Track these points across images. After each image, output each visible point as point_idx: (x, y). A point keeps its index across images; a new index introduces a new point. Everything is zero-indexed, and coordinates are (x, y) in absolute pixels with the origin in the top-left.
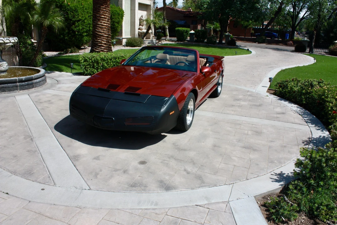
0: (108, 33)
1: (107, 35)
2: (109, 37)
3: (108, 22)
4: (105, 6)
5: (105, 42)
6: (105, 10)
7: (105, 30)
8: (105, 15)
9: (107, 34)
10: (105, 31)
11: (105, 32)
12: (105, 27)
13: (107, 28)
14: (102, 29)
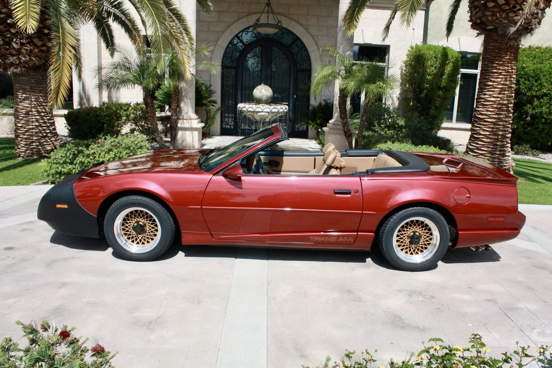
0: (496, 116)
1: (494, 120)
2: (500, 125)
3: (500, 94)
4: (497, 64)
5: (488, 133)
6: (495, 71)
7: (490, 109)
8: (494, 82)
9: (494, 118)
10: (490, 111)
11: (490, 113)
12: (491, 103)
13: (495, 106)
14: (484, 107)
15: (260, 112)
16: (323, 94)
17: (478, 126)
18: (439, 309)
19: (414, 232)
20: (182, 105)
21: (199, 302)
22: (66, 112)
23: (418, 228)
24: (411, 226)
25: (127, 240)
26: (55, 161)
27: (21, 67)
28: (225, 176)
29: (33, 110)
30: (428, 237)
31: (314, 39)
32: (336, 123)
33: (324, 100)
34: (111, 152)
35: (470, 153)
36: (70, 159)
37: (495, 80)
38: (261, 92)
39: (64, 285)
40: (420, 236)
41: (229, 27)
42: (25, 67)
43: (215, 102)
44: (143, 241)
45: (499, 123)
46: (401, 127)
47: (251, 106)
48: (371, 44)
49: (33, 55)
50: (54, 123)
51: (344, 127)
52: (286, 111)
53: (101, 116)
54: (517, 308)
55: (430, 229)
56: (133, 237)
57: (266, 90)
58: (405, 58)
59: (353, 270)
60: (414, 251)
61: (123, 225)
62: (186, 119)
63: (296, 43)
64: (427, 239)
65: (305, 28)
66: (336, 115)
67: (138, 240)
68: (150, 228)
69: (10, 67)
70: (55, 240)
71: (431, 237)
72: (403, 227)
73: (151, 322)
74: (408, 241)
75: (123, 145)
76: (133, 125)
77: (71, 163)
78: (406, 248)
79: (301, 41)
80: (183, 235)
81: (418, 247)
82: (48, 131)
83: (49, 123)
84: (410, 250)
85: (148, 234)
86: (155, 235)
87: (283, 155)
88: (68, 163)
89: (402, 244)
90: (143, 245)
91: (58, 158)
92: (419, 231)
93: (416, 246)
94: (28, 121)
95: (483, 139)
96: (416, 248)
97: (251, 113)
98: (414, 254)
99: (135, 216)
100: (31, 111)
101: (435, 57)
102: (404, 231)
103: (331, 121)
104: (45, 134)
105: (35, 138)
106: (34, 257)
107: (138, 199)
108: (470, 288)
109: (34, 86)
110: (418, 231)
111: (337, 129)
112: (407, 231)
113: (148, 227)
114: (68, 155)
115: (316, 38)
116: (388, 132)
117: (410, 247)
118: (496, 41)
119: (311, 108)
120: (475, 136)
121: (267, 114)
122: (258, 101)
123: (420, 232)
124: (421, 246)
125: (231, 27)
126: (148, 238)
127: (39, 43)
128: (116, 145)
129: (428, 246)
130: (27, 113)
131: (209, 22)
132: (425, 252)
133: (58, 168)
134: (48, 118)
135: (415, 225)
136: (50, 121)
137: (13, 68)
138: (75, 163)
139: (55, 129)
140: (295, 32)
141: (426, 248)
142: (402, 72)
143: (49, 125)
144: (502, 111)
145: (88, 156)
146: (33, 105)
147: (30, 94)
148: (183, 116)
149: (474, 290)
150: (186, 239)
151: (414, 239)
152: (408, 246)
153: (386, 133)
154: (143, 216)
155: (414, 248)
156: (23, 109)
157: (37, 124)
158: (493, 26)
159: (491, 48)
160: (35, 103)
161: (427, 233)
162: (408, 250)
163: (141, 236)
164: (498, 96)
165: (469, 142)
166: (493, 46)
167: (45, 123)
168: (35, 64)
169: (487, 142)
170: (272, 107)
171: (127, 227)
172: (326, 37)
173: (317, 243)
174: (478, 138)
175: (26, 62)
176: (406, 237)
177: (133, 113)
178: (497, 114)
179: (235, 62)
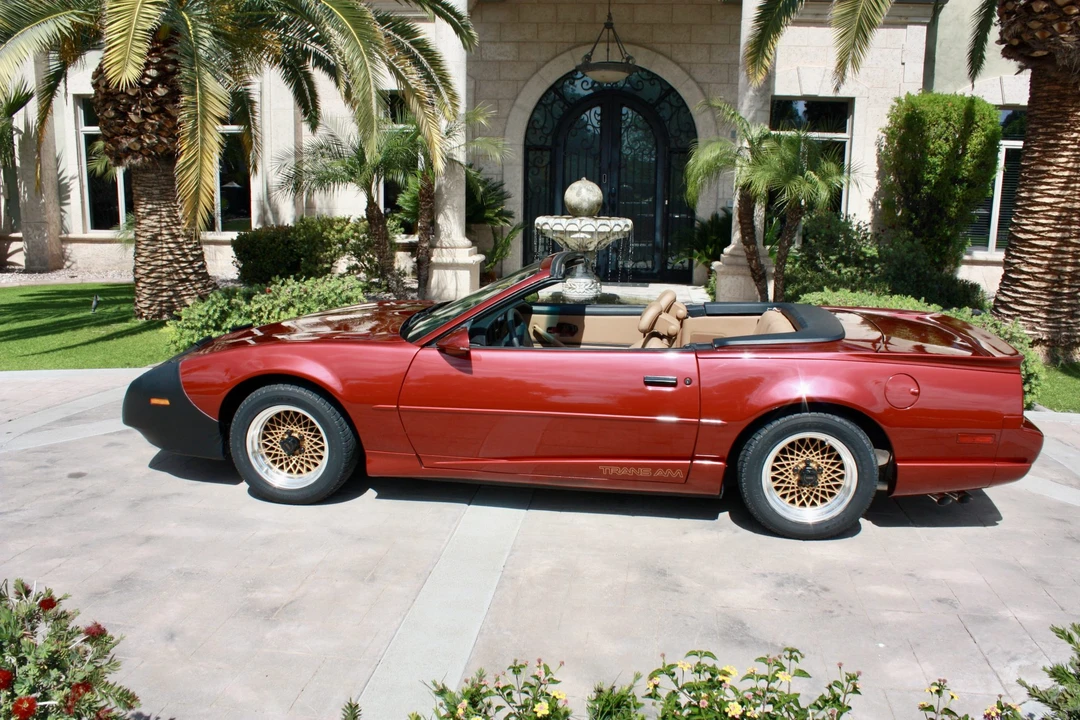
0: (1059, 235)
1: (1055, 243)
2: (1066, 253)
3: (1062, 189)
4: (1056, 127)
5: (1037, 270)
6: (1052, 142)
7: (1041, 221)
8: (1051, 164)
9: (1052, 239)
10: (1043, 225)
11: (1041, 228)
12: (1044, 208)
13: (1056, 214)
14: (1030, 215)
15: (576, 232)
16: (720, 196)
17: (1018, 255)
18: (831, 612)
19: (807, 462)
20: (441, 220)
21: (373, 579)
22: (233, 235)
23: (814, 453)
24: (799, 450)
25: (271, 464)
26: (188, 324)
27: (144, 156)
28: (442, 350)
29: (164, 232)
30: (834, 472)
31: (701, 89)
32: (736, 253)
33: (723, 209)
34: (291, 309)
35: (1001, 310)
36: (215, 321)
37: (1052, 160)
38: (578, 194)
39: (148, 539)
40: (819, 470)
41: (537, 71)
42: (149, 155)
43: (510, 215)
44: (298, 467)
45: (1065, 249)
46: (872, 260)
47: (558, 221)
48: (816, 97)
49: (164, 134)
50: (202, 255)
51: (750, 260)
52: (626, 229)
53: (295, 243)
54: (996, 619)
55: (838, 457)
56: (281, 461)
57: (588, 190)
58: (886, 122)
59: (685, 533)
60: (808, 499)
61: (264, 437)
62: (446, 248)
63: (667, 99)
64: (834, 476)
65: (683, 69)
66: (736, 236)
67: (291, 466)
68: (311, 444)
69: (126, 157)
70: (157, 464)
71: (842, 472)
72: (783, 451)
73: (276, 609)
74: (794, 479)
75: (315, 296)
76: (354, 258)
77: (217, 328)
78: (792, 494)
79: (678, 93)
80: (368, 458)
81: (815, 492)
82: (191, 271)
83: (192, 255)
84: (799, 498)
85: (309, 455)
86: (321, 457)
87: (584, 314)
88: (211, 327)
89: (784, 485)
90: (300, 475)
91: (194, 319)
92: (817, 460)
93: (810, 489)
94: (156, 252)
95: (1027, 283)
96: (811, 493)
97: (559, 235)
98: (808, 505)
99: (285, 421)
100: (161, 235)
101: (947, 119)
102: (786, 459)
103: (727, 250)
104: (184, 277)
105: (165, 283)
106: (113, 491)
107: (288, 391)
108: (910, 575)
109: (166, 189)
110: (815, 459)
111: (737, 265)
112: (792, 459)
113: (307, 441)
114: (211, 312)
115: (706, 87)
116: (844, 271)
117: (798, 492)
118: (1054, 81)
119: (697, 224)
120: (1010, 275)
121: (588, 236)
122: (574, 212)
123: (819, 462)
124: (820, 489)
125: (542, 71)
126: (307, 462)
128: (301, 296)
129: (836, 491)
130: (154, 238)
131: (500, 62)
132: (829, 502)
133: (192, 336)
134: (190, 246)
135: (807, 448)
136: (194, 253)
137: (130, 157)
138: (224, 327)
139: (203, 267)
140: (664, 76)
141: (832, 495)
142: (880, 150)
143: (191, 259)
144: (1070, 225)
145: (249, 315)
146: (164, 224)
147: (160, 204)
148: (441, 242)
149: (919, 579)
150: (375, 466)
151: (807, 477)
152: (796, 490)
153: (839, 273)
154: (299, 421)
155: (808, 494)
156: (146, 231)
157: (171, 257)
158: (1045, 50)
159: (1044, 94)
161: (833, 464)
162: (795, 497)
163: (296, 458)
164: (1062, 193)
165: (1001, 289)
166: (1048, 91)
167: (185, 255)
168: (168, 149)
169: (1037, 288)
170: (600, 222)
171: (271, 441)
172: (725, 86)
173: (614, 479)
174: (1018, 280)
175: (152, 147)
176: (790, 471)
177: (353, 237)
178: (1058, 230)
179: (549, 138)
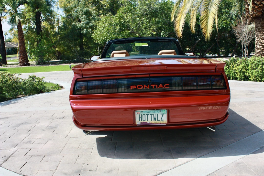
29: (259, 42)
100: (258, 43)
109: (260, 28)
127: (258, 3)
146: (259, 39)
160: (260, 38)
